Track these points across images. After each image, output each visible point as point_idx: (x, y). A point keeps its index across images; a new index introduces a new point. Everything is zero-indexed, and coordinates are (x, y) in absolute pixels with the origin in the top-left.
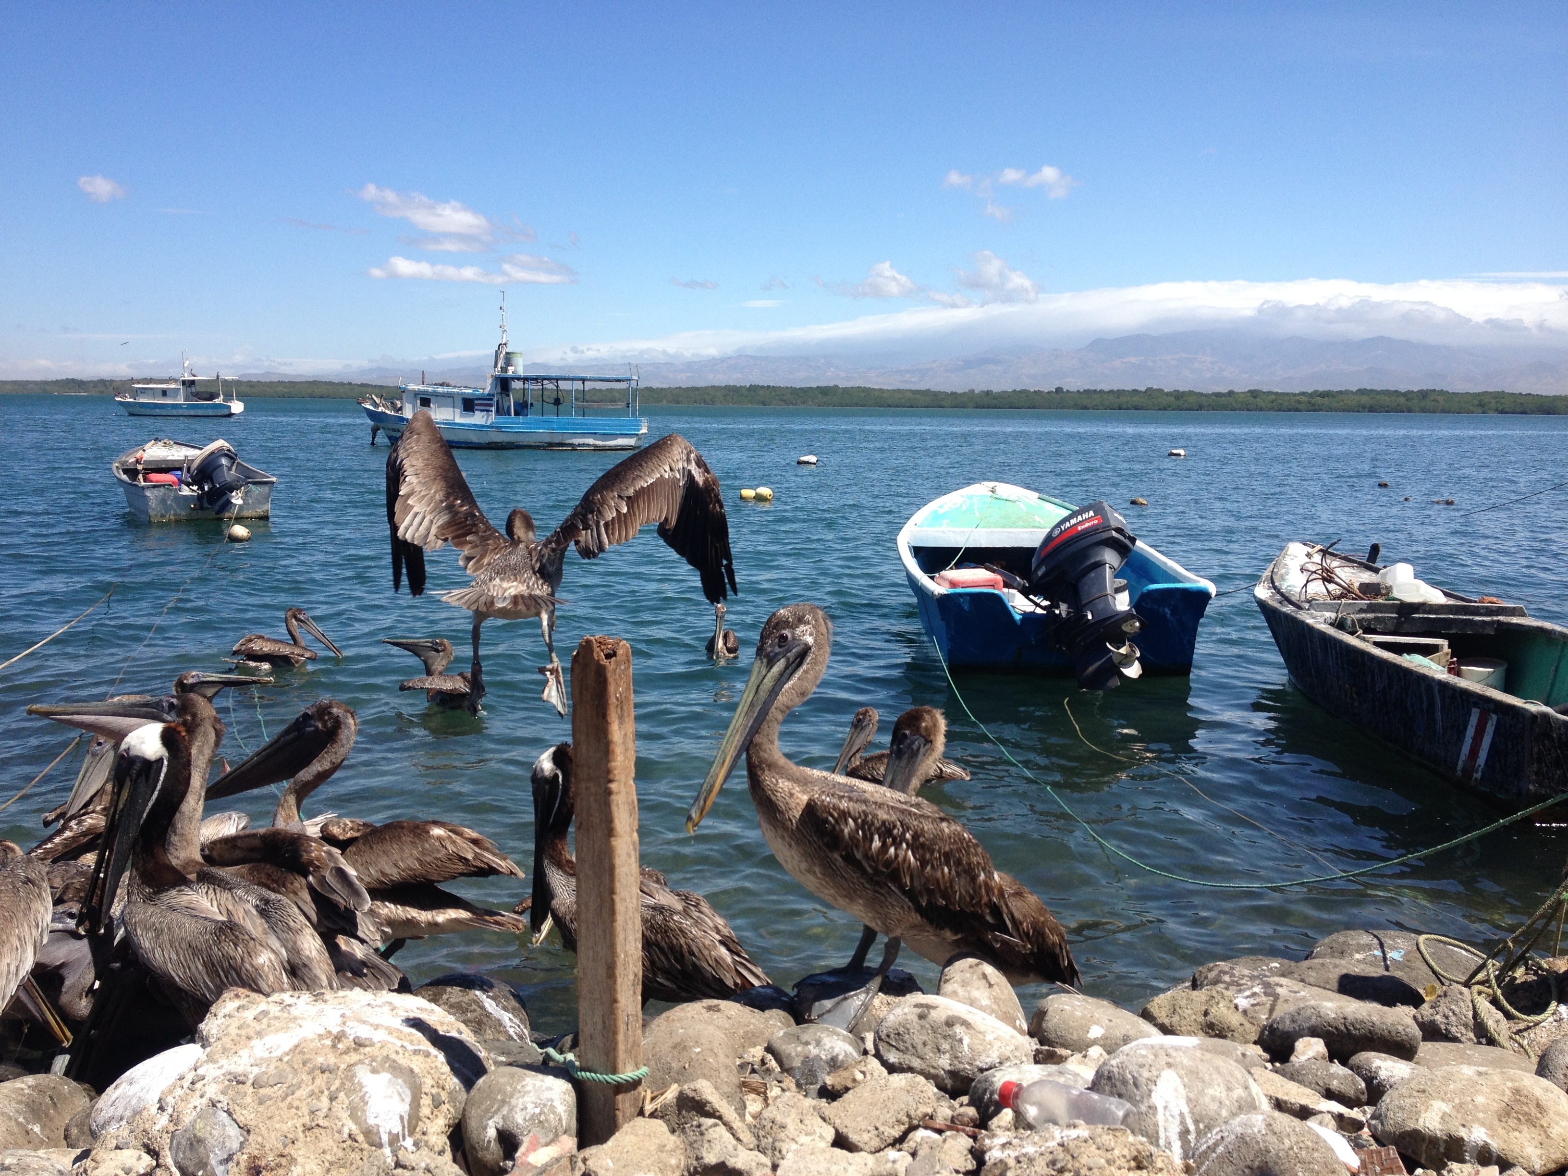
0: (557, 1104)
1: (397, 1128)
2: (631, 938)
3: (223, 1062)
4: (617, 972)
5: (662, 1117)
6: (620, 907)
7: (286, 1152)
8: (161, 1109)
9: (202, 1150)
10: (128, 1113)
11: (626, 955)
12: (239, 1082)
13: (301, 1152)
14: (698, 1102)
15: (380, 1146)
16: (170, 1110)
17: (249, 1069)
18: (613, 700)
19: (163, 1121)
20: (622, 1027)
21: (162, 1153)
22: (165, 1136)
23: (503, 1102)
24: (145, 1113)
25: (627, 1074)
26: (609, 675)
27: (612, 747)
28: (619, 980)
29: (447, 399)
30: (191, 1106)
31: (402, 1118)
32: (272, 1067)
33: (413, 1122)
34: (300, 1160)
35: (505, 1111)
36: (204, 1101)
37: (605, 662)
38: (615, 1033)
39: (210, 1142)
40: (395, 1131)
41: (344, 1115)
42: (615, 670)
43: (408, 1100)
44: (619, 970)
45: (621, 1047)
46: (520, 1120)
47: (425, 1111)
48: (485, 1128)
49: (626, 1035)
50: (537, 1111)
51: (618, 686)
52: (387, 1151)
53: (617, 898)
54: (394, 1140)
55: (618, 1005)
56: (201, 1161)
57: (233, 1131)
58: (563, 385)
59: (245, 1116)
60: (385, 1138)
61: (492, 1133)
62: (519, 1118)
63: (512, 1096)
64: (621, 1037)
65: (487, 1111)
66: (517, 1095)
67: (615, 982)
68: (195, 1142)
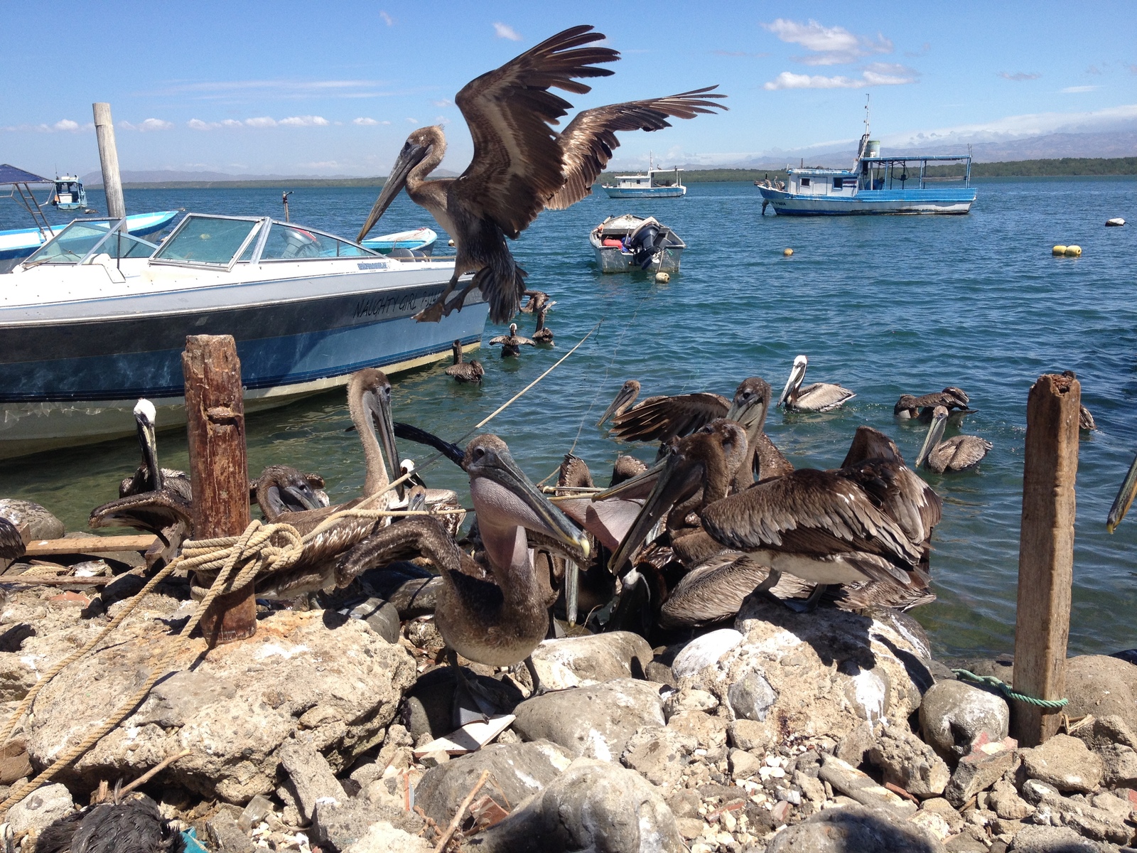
0: (996, 713)
1: (876, 709)
2: (1063, 604)
3: (758, 644)
4: (1051, 627)
5: (1080, 737)
6: (1056, 580)
7: (803, 711)
8: (721, 668)
9: (749, 699)
10: (697, 667)
11: (1058, 615)
12: (771, 660)
13: (813, 713)
14: (1112, 731)
15: (866, 719)
16: (727, 670)
17: (777, 652)
18: (1064, 425)
19: (722, 676)
20: (1051, 667)
21: (723, 697)
22: (725, 686)
23: (955, 705)
24: (710, 669)
25: (1052, 701)
26: (1062, 405)
27: (1060, 460)
28: (1052, 633)
29: (823, 178)
30: (741, 670)
31: (879, 702)
32: (791, 653)
33: (886, 706)
34: (813, 718)
35: (957, 711)
36: (749, 668)
37: (1059, 395)
38: (1045, 670)
39: (755, 695)
40: (875, 710)
41: (842, 693)
42: (1067, 402)
43: (883, 691)
44: (1052, 626)
45: (1050, 681)
46: (969, 720)
47: (894, 700)
48: (941, 720)
49: (1054, 674)
50: (982, 715)
51: (1068, 414)
52: (870, 723)
53: (1055, 573)
54: (874, 716)
55: (1050, 651)
56: (748, 707)
57: (769, 691)
58: (909, 165)
59: (777, 682)
60: (869, 714)
61: (946, 725)
62: (968, 718)
63: (961, 701)
64: (1050, 674)
65: (942, 708)
66: (965, 702)
67: (1048, 634)
68: (745, 694)
